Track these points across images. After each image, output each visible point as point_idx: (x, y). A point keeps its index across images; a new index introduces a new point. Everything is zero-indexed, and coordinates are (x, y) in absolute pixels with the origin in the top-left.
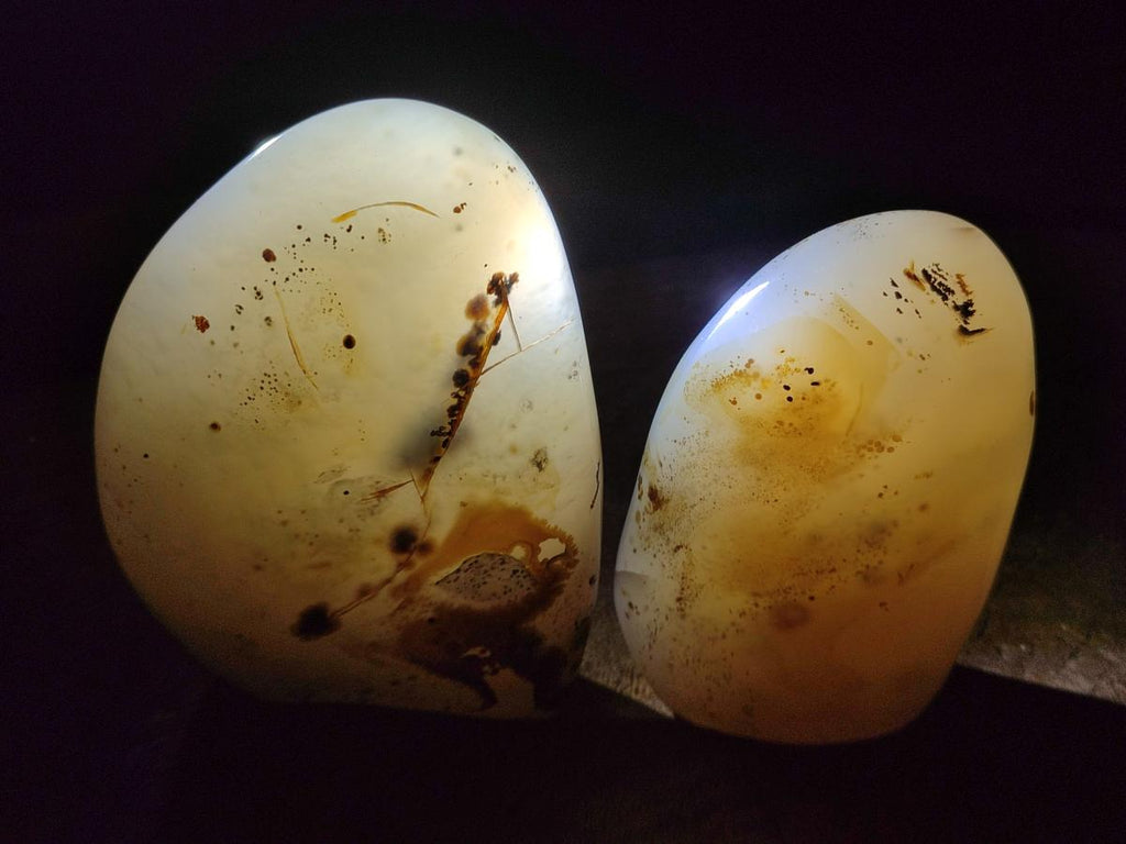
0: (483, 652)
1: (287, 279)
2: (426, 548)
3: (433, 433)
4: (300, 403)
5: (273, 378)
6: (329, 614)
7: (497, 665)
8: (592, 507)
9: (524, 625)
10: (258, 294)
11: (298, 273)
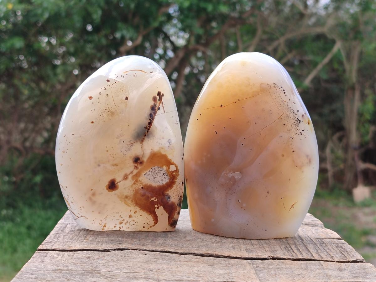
0: (155, 199)
1: (112, 85)
2: (141, 163)
3: (145, 128)
4: (114, 114)
5: (108, 108)
6: (116, 183)
7: (159, 205)
8: (182, 160)
9: (166, 193)
10: (105, 89)
11: (115, 83)
